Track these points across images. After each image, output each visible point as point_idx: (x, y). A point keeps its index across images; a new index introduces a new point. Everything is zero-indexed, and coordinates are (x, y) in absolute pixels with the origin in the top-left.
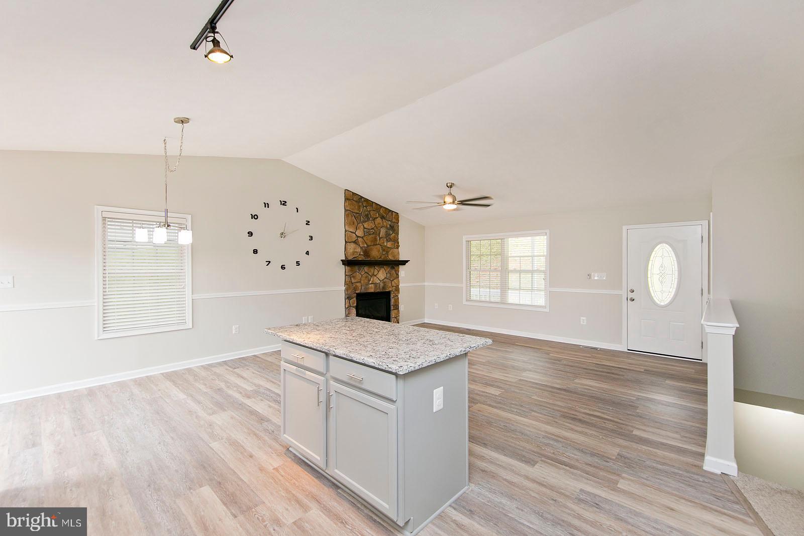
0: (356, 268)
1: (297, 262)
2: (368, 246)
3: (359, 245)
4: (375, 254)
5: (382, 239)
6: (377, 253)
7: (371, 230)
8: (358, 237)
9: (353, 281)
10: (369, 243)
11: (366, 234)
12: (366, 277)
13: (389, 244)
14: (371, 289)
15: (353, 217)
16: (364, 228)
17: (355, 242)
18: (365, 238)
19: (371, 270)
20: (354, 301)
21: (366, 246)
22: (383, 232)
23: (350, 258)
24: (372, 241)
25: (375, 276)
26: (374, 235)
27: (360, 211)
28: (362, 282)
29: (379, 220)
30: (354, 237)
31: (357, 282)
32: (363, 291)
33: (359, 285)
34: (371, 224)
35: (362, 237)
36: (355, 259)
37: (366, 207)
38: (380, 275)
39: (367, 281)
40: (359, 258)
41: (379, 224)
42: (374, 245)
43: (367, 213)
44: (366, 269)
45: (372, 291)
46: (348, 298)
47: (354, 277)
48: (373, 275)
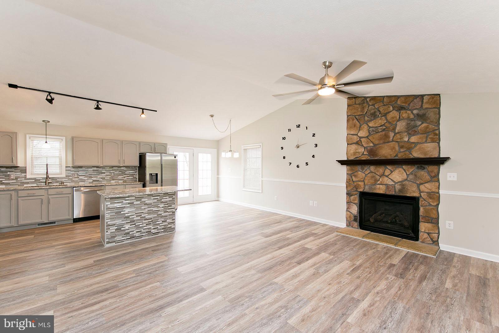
0: (359, 167)
1: (306, 163)
2: (375, 145)
3: (362, 145)
4: (386, 152)
5: (398, 135)
6: (390, 151)
7: (380, 128)
8: (360, 138)
9: (354, 179)
10: (377, 142)
11: (372, 133)
12: (373, 177)
13: (414, 139)
14: (380, 189)
15: (355, 120)
16: (370, 127)
17: (357, 143)
18: (370, 138)
19: (381, 170)
20: (356, 198)
21: (372, 145)
22: (401, 126)
23: (352, 158)
24: (380, 139)
25: (387, 176)
26: (384, 133)
27: (363, 112)
28: (366, 182)
29: (394, 114)
30: (355, 139)
31: (359, 181)
32: (367, 190)
33: (361, 184)
34: (380, 121)
35: (367, 137)
36: (357, 159)
37: (373, 105)
38: (394, 176)
39: (373, 181)
40: (363, 158)
41: (393, 118)
42: (384, 143)
43: (373, 111)
44: (372, 168)
45: (381, 192)
46: (349, 194)
47: (355, 176)
48: (383, 175)
